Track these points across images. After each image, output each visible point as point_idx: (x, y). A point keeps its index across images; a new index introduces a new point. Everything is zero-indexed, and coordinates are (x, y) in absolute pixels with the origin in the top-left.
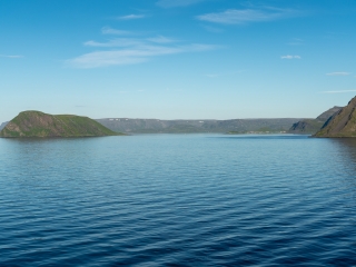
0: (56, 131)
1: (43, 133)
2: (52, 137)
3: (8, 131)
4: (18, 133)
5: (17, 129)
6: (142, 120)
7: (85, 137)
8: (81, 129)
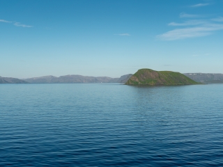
0: (160, 81)
1: (153, 82)
2: (158, 85)
3: (132, 81)
4: (137, 83)
5: (137, 80)
6: (211, 75)
7: (178, 85)
8: (176, 80)
